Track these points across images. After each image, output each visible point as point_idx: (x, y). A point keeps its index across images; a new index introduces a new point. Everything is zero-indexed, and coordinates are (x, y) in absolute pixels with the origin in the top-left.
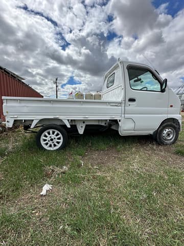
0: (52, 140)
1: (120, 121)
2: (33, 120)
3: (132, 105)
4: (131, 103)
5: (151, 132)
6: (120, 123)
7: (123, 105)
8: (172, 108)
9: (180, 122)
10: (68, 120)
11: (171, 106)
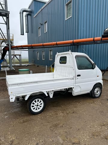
0: (37, 105)
1: (73, 88)
2: (27, 95)
3: (79, 78)
4: (78, 77)
5: (89, 92)
6: (73, 89)
7: (75, 79)
8: (98, 77)
9: (102, 84)
10: (47, 92)
11: (98, 76)
